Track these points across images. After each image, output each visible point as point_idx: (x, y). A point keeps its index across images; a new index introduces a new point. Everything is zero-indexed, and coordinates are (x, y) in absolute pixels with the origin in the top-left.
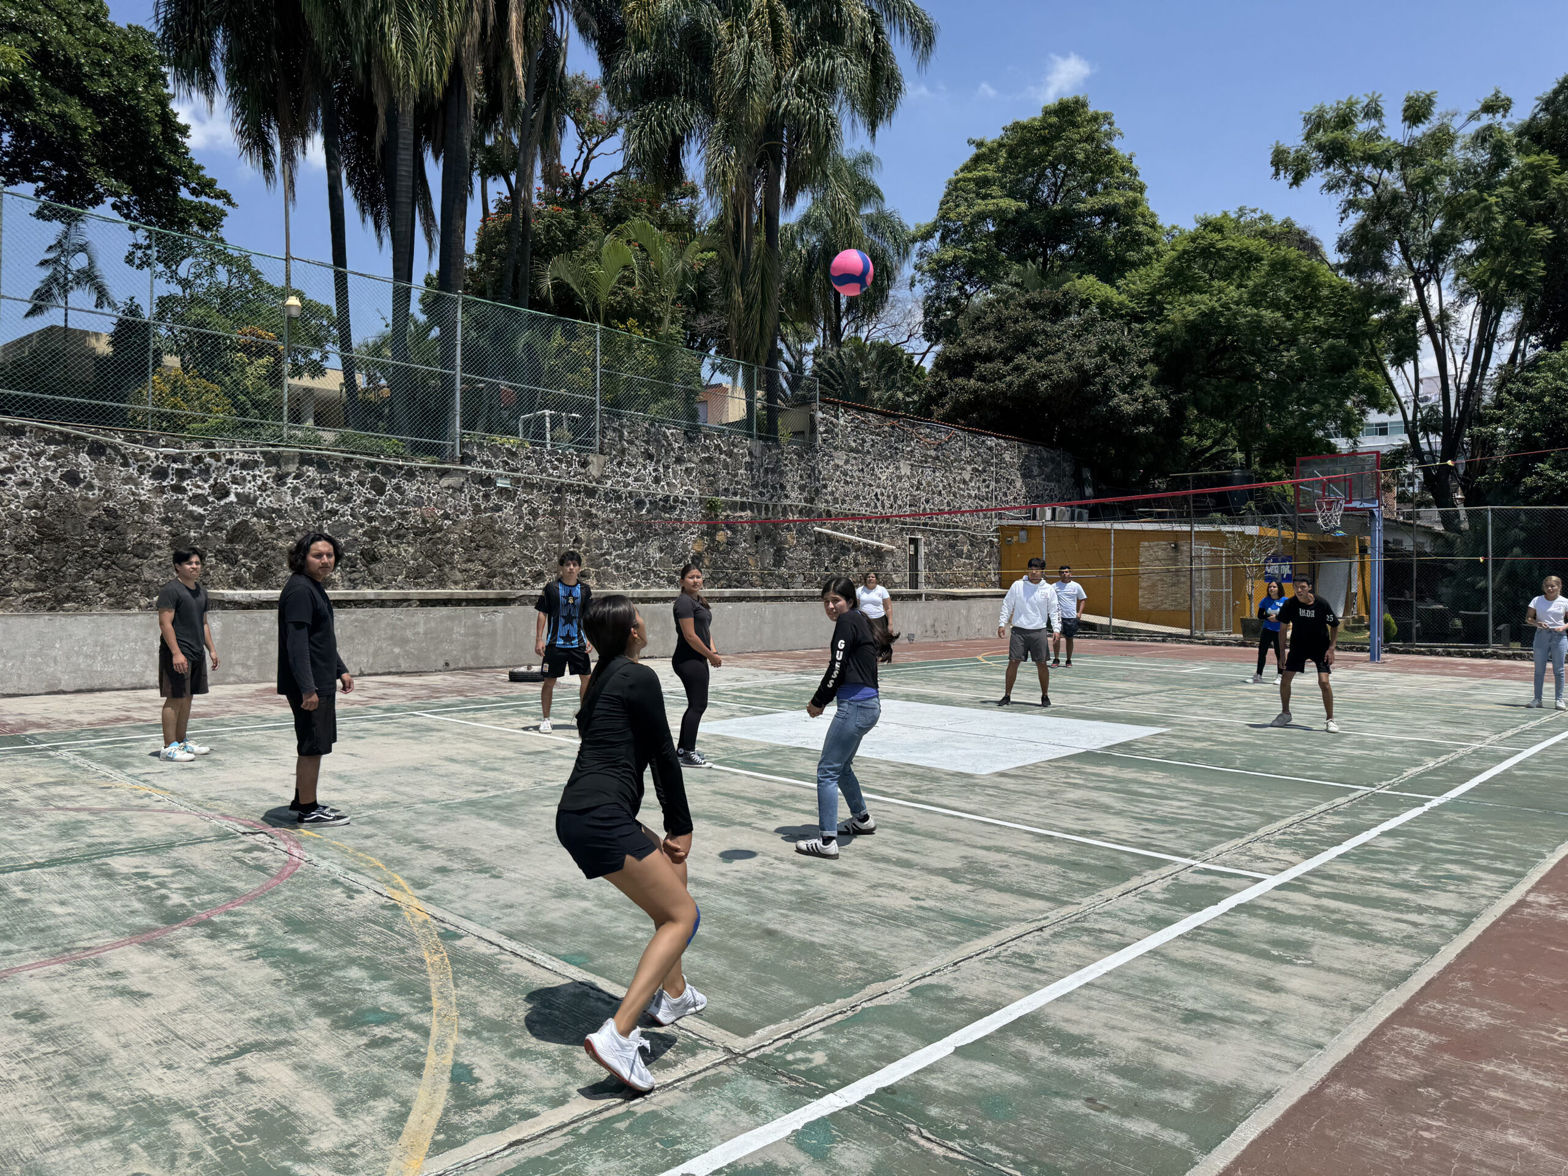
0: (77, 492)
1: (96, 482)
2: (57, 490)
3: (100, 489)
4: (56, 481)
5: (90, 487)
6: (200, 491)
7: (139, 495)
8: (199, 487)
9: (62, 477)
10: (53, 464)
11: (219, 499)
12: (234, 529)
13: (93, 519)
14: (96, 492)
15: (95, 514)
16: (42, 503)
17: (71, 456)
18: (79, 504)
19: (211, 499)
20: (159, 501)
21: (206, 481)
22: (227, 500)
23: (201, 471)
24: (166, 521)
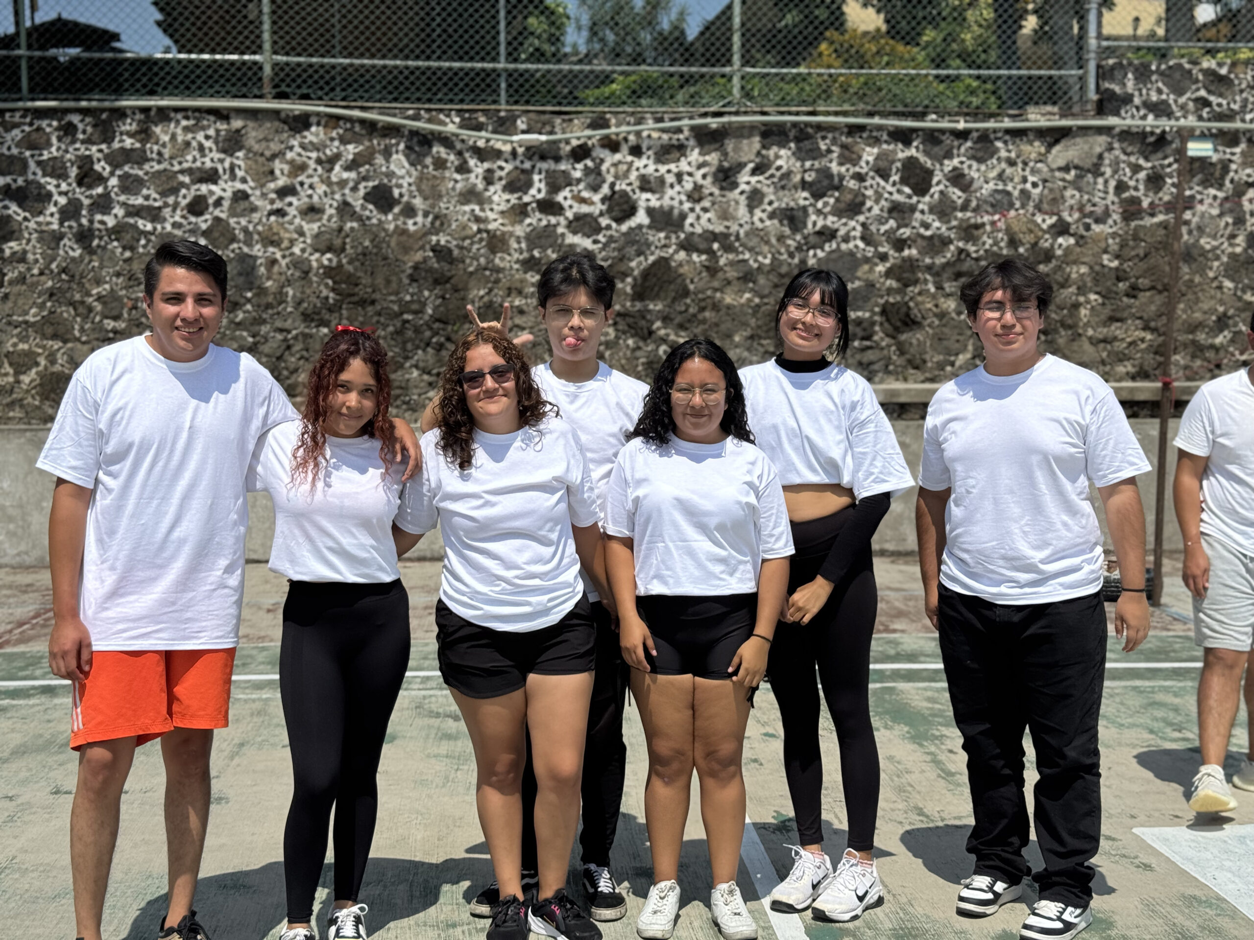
0: (391, 223)
1: (418, 202)
2: (360, 219)
3: (426, 214)
4: (357, 203)
5: (410, 211)
6: (585, 209)
7: (485, 221)
8: (583, 201)
9: (367, 198)
10: (353, 175)
11: (619, 220)
12: (647, 274)
13: (416, 267)
14: (419, 219)
15: (418, 256)
16: (338, 242)
17: (379, 160)
18: (393, 243)
19: (604, 221)
20: (519, 230)
21: (595, 189)
22: (633, 222)
23: (587, 171)
24: (529, 264)
